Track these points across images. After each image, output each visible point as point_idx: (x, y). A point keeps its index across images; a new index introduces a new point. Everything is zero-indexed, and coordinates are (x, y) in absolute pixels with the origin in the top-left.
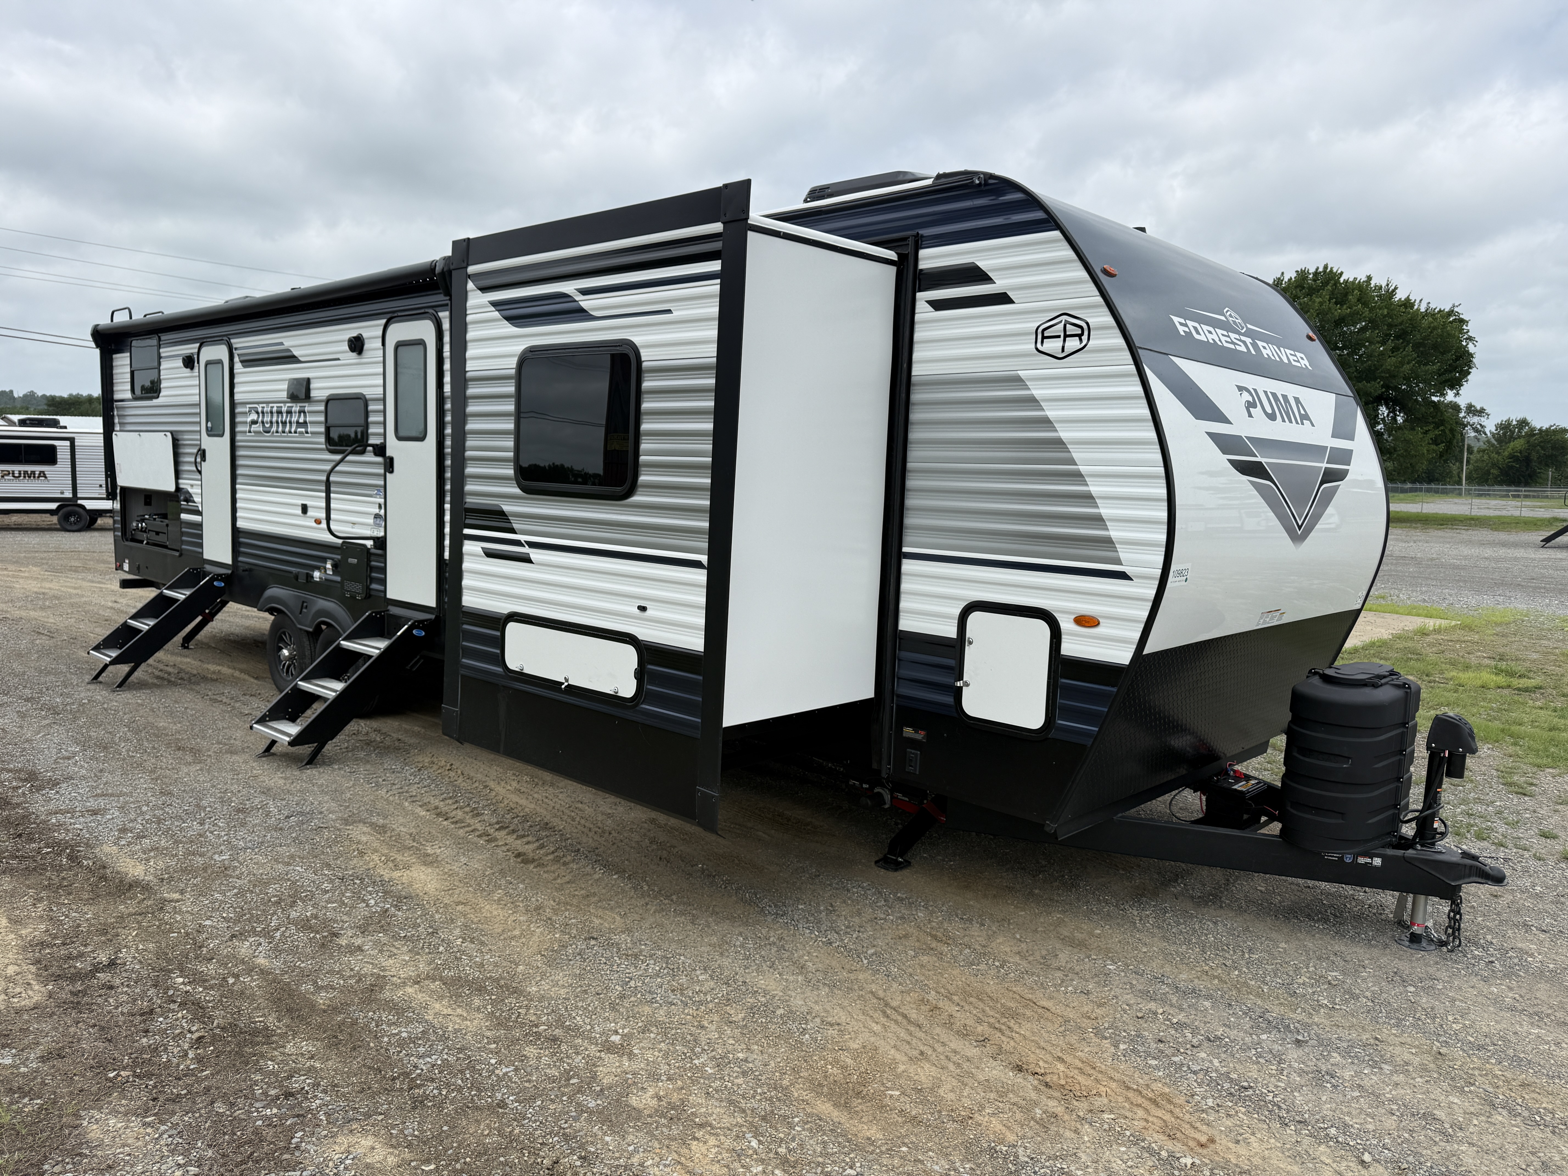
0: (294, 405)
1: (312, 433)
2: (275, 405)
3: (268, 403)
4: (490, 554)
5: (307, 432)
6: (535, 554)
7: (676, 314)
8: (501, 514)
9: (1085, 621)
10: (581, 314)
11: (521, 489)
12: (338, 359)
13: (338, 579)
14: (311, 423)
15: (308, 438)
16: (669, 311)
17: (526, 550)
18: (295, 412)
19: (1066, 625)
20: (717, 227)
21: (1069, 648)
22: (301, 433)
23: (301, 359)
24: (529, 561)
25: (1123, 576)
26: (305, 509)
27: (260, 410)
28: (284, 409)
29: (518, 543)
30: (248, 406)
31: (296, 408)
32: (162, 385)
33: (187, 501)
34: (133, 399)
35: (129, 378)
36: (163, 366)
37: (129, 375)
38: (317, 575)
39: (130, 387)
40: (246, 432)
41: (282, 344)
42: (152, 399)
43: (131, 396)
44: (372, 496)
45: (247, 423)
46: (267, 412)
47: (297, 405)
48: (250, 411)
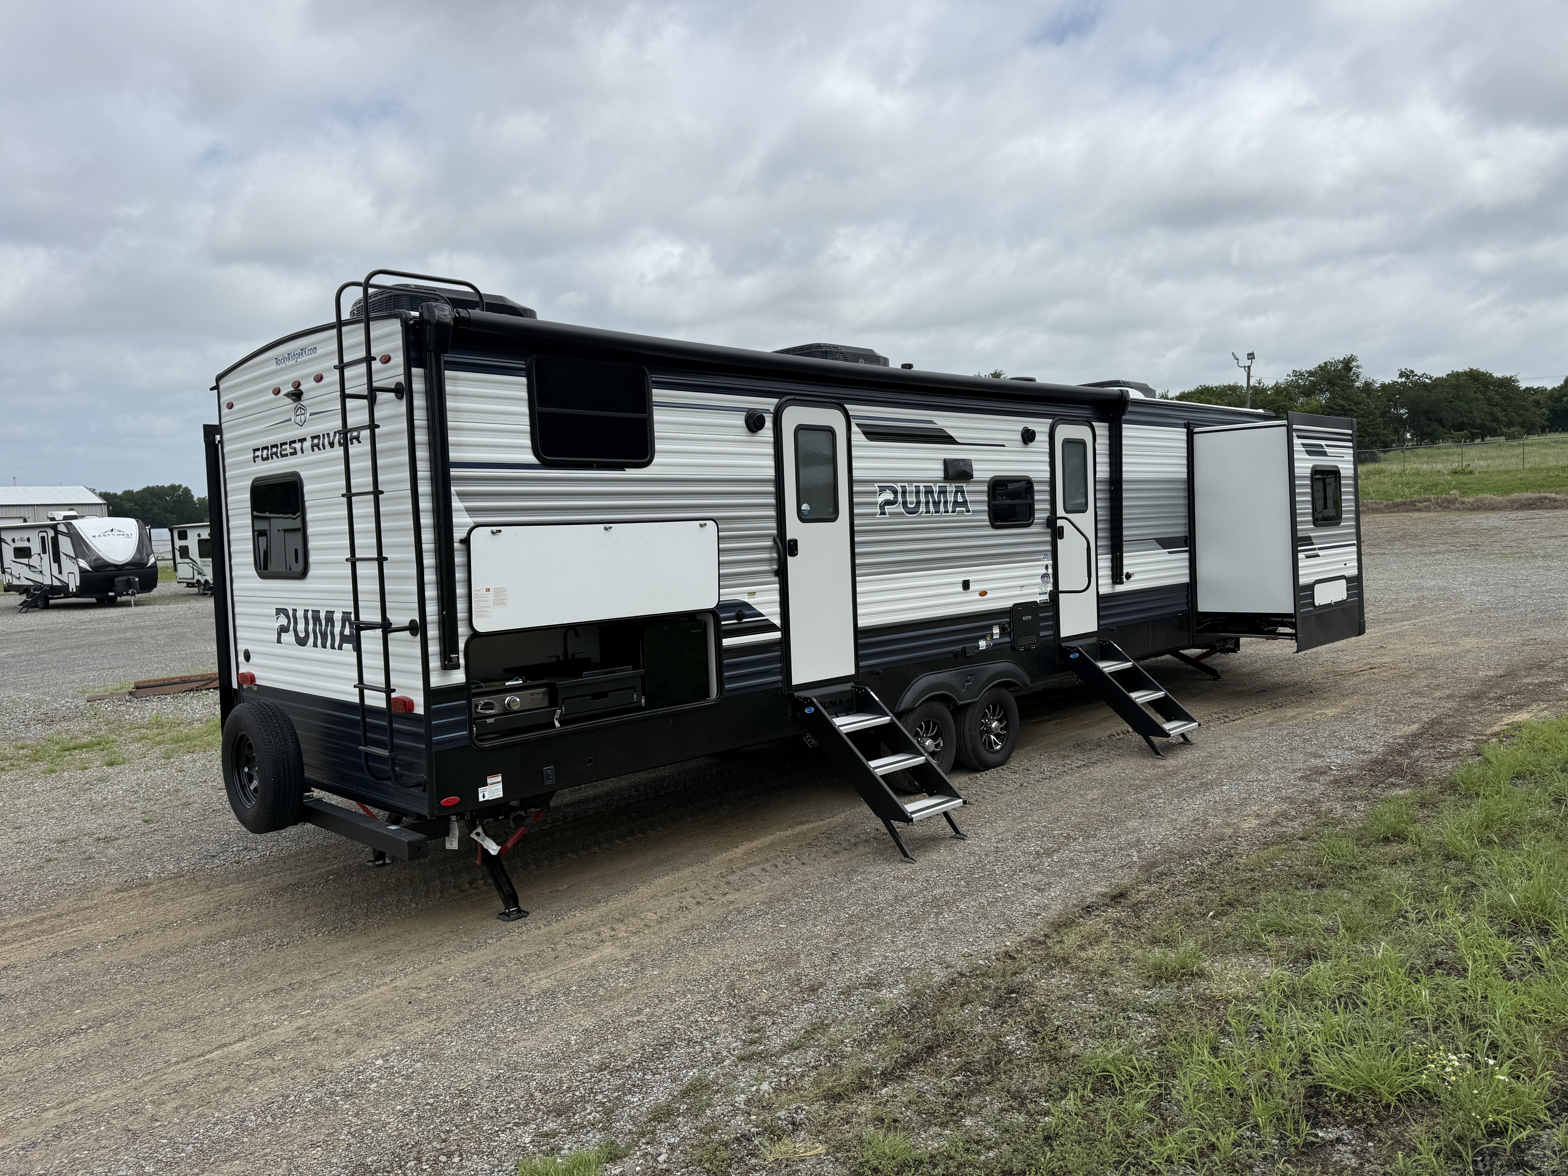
0: (948, 485)
1: (974, 512)
2: (922, 485)
3: (910, 482)
4: (1308, 557)
5: (968, 511)
6: (1321, 553)
8: (1309, 538)
10: (1324, 454)
11: (1315, 525)
12: (1003, 446)
13: (1008, 639)
14: (972, 502)
15: (968, 516)
17: (1318, 552)
18: (951, 492)
22: (959, 512)
23: (958, 440)
24: (1318, 556)
26: (966, 585)
27: (900, 490)
28: (936, 489)
29: (1315, 549)
30: (876, 485)
31: (951, 487)
32: (658, 446)
33: (739, 617)
34: (545, 464)
35: (525, 424)
36: (659, 416)
37: (526, 420)
38: (982, 644)
39: (528, 442)
40: (875, 514)
41: (931, 422)
42: (621, 467)
43: (531, 459)
44: (1039, 560)
45: (876, 503)
46: (911, 492)
47: (953, 485)
48: (882, 490)
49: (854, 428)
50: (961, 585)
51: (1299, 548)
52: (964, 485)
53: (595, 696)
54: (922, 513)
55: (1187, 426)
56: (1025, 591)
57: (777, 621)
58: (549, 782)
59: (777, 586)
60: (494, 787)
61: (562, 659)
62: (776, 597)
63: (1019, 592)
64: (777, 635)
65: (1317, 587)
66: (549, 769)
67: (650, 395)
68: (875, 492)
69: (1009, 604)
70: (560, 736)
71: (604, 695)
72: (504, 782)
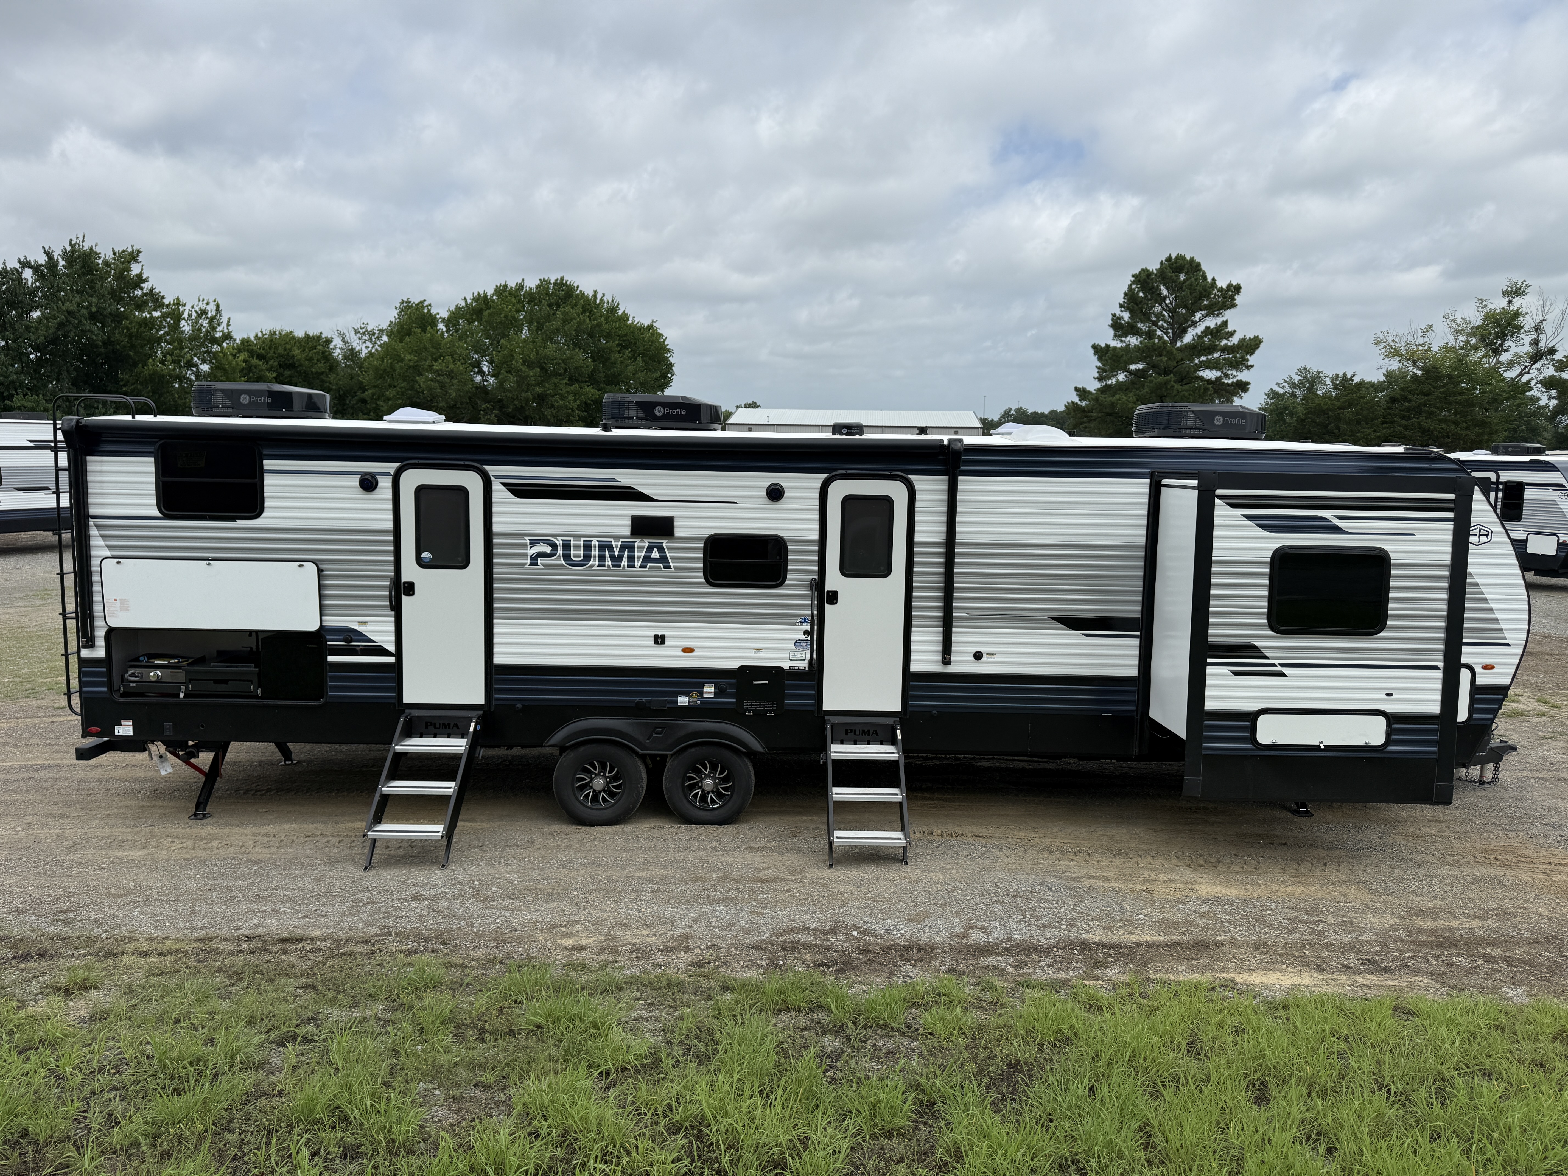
0: (639, 540)
1: (678, 568)
2: (595, 540)
3: (581, 537)
4: (1236, 673)
5: (668, 567)
6: (1285, 670)
7: (1418, 537)
8: (1255, 648)
9: (1486, 667)
10: (1337, 530)
11: (1273, 631)
12: (734, 503)
13: (729, 700)
14: (676, 558)
15: (667, 572)
16: (1413, 535)
17: (1279, 668)
18: (641, 548)
19: (1478, 670)
20: (1452, 496)
21: (1480, 681)
22: (654, 567)
23: (654, 497)
24: (1283, 675)
25: (1507, 645)
26: (659, 640)
29: (1273, 665)
30: (526, 538)
31: (643, 543)
32: (267, 504)
33: (348, 640)
34: (166, 517)
35: (152, 489)
36: (269, 481)
37: (154, 486)
38: (683, 700)
39: (154, 502)
40: (525, 564)
41: (614, 480)
42: (233, 519)
43: (156, 513)
44: (793, 624)
45: (526, 555)
46: (577, 547)
47: (646, 541)
48: (533, 543)
49: (497, 486)
50: (653, 639)
51: (1209, 660)
52: (665, 541)
53: (216, 682)
54: (592, 566)
55: (1151, 475)
56: (761, 654)
57: (392, 648)
58: (168, 733)
59: (393, 619)
60: (127, 728)
61: (254, 649)
62: (392, 628)
63: (753, 655)
64: (392, 660)
65: (1262, 720)
66: (168, 725)
67: (262, 465)
68: (525, 545)
69: (735, 665)
70: (181, 704)
71: (226, 682)
72: (134, 725)
